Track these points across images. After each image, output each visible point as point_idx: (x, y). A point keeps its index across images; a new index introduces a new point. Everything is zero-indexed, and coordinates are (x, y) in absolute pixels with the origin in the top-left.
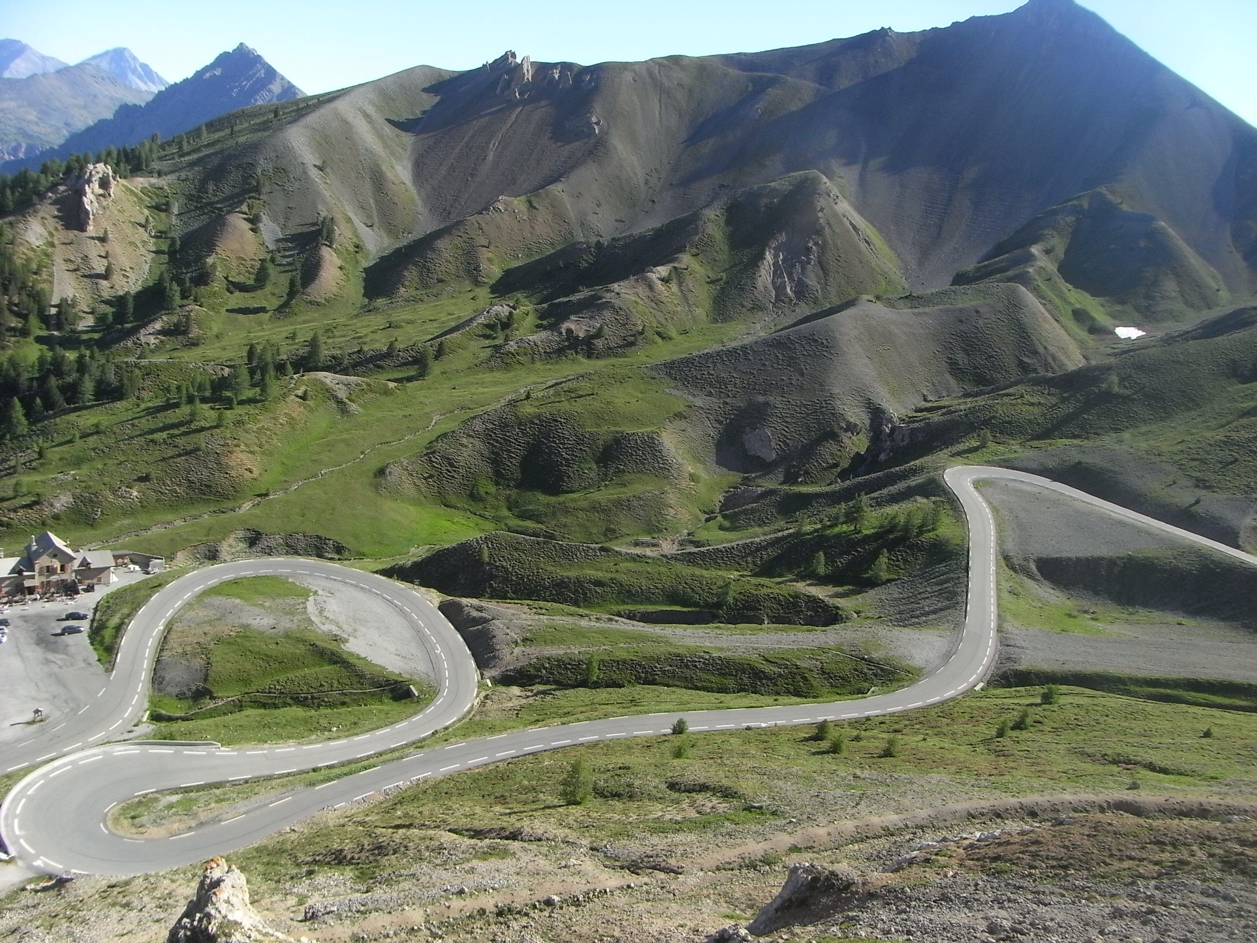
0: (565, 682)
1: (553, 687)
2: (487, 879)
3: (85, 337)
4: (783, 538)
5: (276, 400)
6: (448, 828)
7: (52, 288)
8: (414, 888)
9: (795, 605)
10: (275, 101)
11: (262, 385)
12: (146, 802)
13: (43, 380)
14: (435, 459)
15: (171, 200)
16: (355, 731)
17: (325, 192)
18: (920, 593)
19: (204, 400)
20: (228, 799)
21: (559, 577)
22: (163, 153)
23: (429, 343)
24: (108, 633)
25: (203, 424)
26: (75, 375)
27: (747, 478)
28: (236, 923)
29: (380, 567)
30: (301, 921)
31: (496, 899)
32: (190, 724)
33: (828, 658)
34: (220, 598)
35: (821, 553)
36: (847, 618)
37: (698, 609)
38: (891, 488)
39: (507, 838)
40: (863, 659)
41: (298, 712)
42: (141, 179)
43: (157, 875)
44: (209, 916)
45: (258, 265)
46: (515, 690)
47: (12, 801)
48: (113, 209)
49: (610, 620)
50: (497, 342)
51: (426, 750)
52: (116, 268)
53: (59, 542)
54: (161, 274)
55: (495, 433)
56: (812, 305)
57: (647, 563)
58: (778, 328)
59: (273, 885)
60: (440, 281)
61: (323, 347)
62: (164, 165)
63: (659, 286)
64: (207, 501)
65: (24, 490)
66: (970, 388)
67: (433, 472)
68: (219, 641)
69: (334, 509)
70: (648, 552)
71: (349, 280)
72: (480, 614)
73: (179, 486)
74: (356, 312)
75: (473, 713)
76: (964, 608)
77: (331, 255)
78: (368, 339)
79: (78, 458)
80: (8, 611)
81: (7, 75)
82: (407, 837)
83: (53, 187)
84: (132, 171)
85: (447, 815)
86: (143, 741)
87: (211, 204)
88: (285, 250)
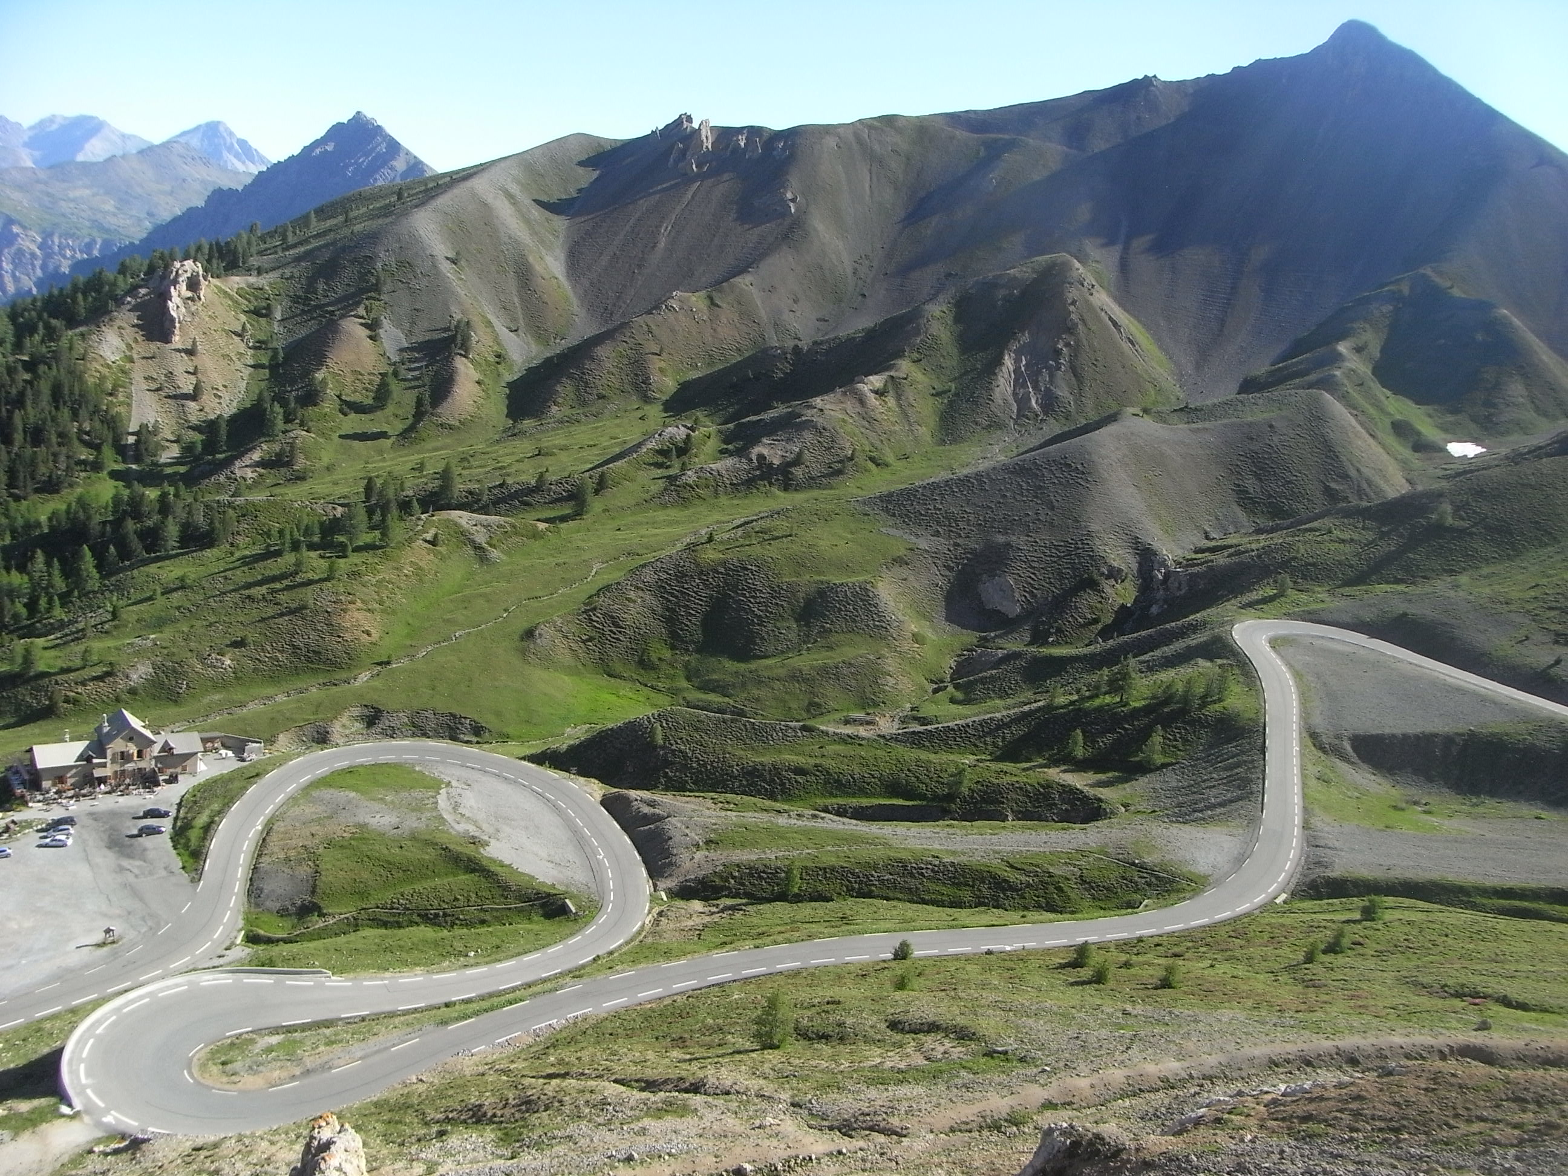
0: (759, 894)
1: (744, 901)
2: (661, 1142)
3: (169, 470)
4: (1031, 713)
5: (400, 546)
6: (613, 1078)
7: (130, 412)
8: (571, 1154)
9: (1046, 796)
10: (398, 180)
11: (382, 527)
12: (239, 1044)
13: (118, 523)
14: (596, 617)
15: (273, 303)
16: (498, 957)
17: (459, 290)
18: (1204, 781)
19: (312, 547)
20: (341, 1041)
21: (751, 764)
22: (263, 246)
23: (587, 474)
24: (194, 835)
25: (310, 575)
26: (156, 517)
27: (985, 639)
29: (528, 752)
31: (673, 1166)
32: (295, 948)
33: (1089, 863)
34: (331, 791)
35: (1078, 731)
36: (1112, 813)
37: (925, 803)
38: (1166, 648)
39: (687, 1091)
40: (1134, 864)
41: (426, 932)
42: (237, 279)
43: (253, 1135)
45: (377, 380)
46: (697, 905)
47: (78, 1042)
48: (203, 314)
49: (815, 816)
50: (672, 472)
51: (585, 980)
52: (207, 386)
53: (136, 723)
54: (261, 393)
55: (670, 585)
56: (1063, 421)
57: (860, 745)
58: (1021, 450)
59: (396, 1149)
60: (601, 397)
61: (458, 480)
62: (265, 261)
63: (872, 400)
64: (316, 671)
65: (95, 658)
66: (1263, 522)
67: (593, 634)
68: (330, 844)
69: (471, 680)
70: (862, 731)
71: (489, 397)
72: (652, 810)
73: (282, 652)
74: (497, 437)
75: (644, 933)
76: (1260, 799)
77: (467, 367)
78: (512, 470)
79: (160, 618)
80: (74, 807)
81: (80, 158)
82: (562, 1090)
83: (132, 290)
84: (226, 269)
85: (612, 1061)
86: (239, 968)
87: (320, 307)
88: (410, 361)
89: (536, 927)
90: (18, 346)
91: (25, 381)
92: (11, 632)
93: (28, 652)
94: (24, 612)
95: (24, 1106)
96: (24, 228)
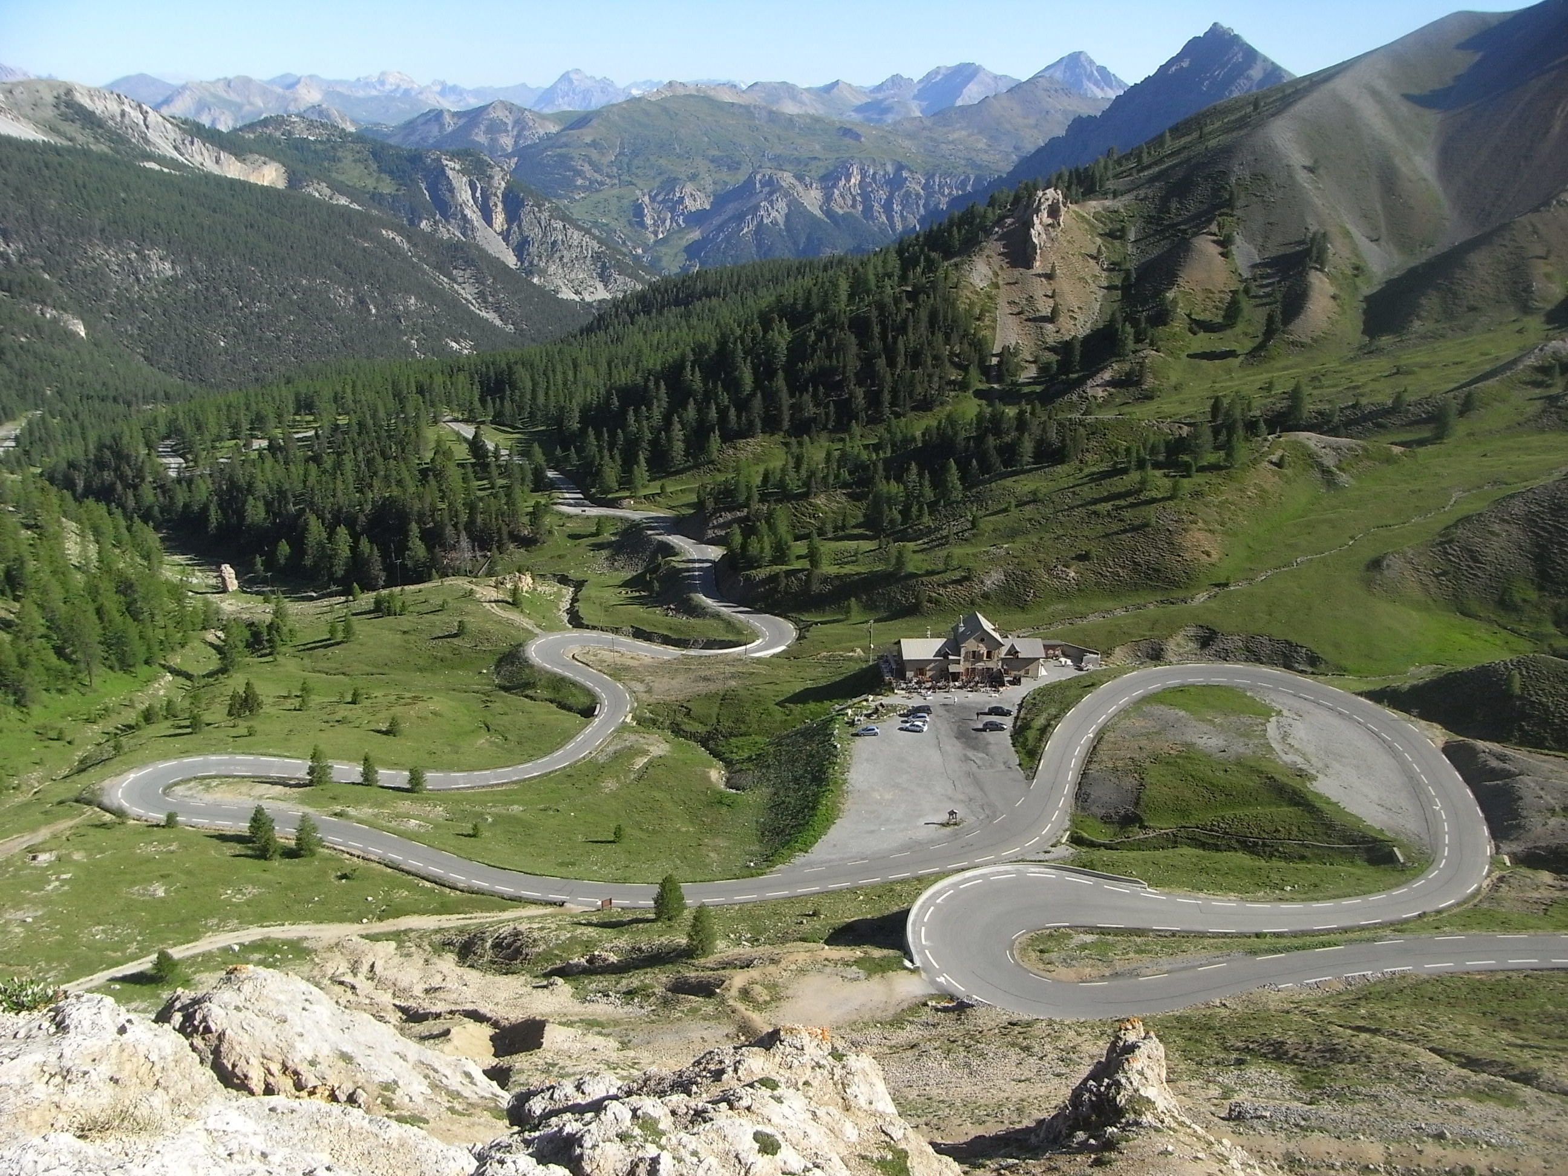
2: (1480, 1128)
3: (1026, 390)
5: (1245, 467)
6: (1430, 1045)
7: (994, 335)
8: (1374, 1115)
10: (1254, 90)
11: (1227, 447)
12: (1057, 936)
13: (980, 439)
14: (1454, 550)
15: (1127, 225)
16: (1315, 896)
17: (1316, 200)
19: (1157, 466)
20: (1150, 952)
22: (1119, 169)
23: (1451, 395)
24: (1031, 735)
25: (1154, 494)
26: (1014, 434)
28: (1148, 1100)
29: (1366, 688)
30: (1223, 1119)
31: (1491, 1159)
32: (1115, 855)
34: (1162, 707)
39: (1515, 1079)
41: (1242, 859)
42: (1093, 203)
43: (1062, 1023)
44: (1118, 1084)
45: (1228, 298)
46: (1546, 877)
47: (921, 907)
48: (1061, 239)
50: (1554, 391)
51: (1408, 936)
52: (1064, 309)
53: (987, 625)
54: (1113, 314)
55: (1542, 518)
59: (1194, 1067)
60: (1472, 309)
61: (1309, 400)
62: (1121, 184)
64: (1155, 588)
65: (955, 563)
67: (1448, 568)
68: (1156, 759)
69: (1310, 608)
71: (1344, 312)
72: (1502, 765)
73: (1123, 568)
74: (1351, 355)
75: (1479, 897)
77: (1321, 281)
78: (1367, 390)
79: (1013, 529)
80: (932, 698)
81: (959, 103)
82: (1371, 1045)
83: (1000, 221)
84: (1084, 194)
85: (1430, 1027)
86: (1060, 866)
87: (1173, 226)
88: (1262, 277)
89: (1357, 871)
90: (903, 279)
91: (908, 310)
92: (888, 536)
93: (900, 554)
94: (899, 518)
95: (877, 953)
96: (912, 172)
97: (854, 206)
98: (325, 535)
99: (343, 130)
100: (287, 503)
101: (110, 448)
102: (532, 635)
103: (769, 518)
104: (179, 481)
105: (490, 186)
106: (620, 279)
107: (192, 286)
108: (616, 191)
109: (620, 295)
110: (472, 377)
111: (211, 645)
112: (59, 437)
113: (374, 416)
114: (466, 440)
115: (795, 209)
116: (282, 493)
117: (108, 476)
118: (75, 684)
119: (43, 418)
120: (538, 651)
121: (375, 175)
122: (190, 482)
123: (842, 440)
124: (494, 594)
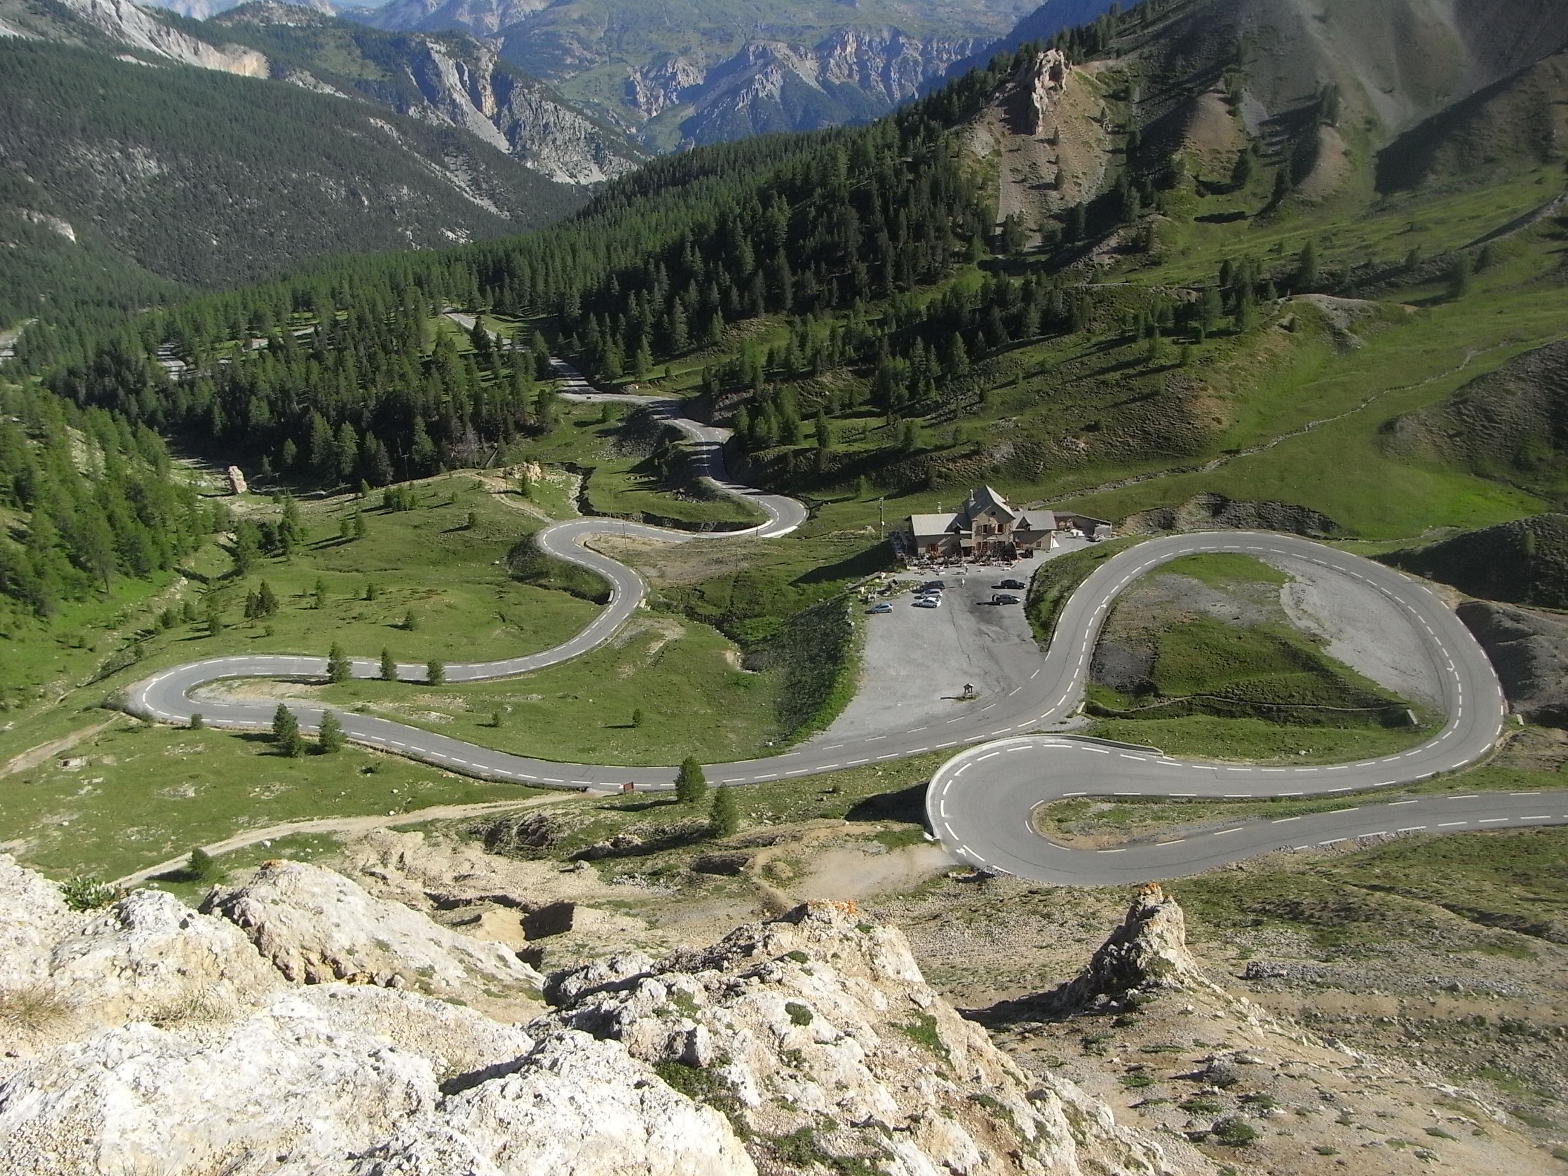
2: (1491, 979)
3: (1031, 259)
5: (1255, 332)
6: (1443, 902)
7: (997, 204)
8: (1389, 970)
11: (1237, 312)
12: (1075, 806)
13: (985, 311)
14: (1468, 410)
15: (1132, 85)
16: (1329, 759)
17: (1327, 51)
19: (1165, 333)
20: (1167, 818)
22: (1122, 27)
23: (1466, 251)
24: (1045, 607)
25: (1163, 362)
26: (1020, 305)
28: (1168, 962)
29: (1380, 551)
30: (1241, 978)
31: (1502, 1008)
32: (1130, 724)
34: (1175, 576)
39: (1526, 932)
41: (1258, 724)
42: (1097, 64)
43: (1081, 890)
44: (1138, 948)
45: (1236, 158)
46: (1559, 734)
47: (940, 781)
48: (1064, 103)
51: (1418, 796)
52: (1067, 174)
53: (998, 499)
54: (1118, 179)
55: (1558, 375)
59: (1212, 929)
60: (1489, 160)
61: (1319, 260)
62: (1125, 41)
64: (1165, 457)
65: (964, 437)
67: (1462, 429)
68: (1170, 628)
69: (1322, 473)
71: (1356, 169)
72: (1516, 625)
73: (1133, 437)
74: (1363, 213)
75: (1493, 757)
77: (1333, 137)
78: (1380, 248)
79: (1021, 401)
80: (944, 573)
82: (1385, 904)
83: (1001, 86)
84: (1086, 55)
85: (1443, 885)
86: (1076, 736)
87: (1178, 85)
88: (1271, 135)
89: (1372, 734)
90: (903, 149)
91: (909, 181)
92: (895, 412)
93: (908, 430)
94: (906, 393)
95: (897, 827)
96: (908, 37)
97: (850, 75)
98: (330, 433)
99: (323, 15)
100: (291, 402)
101: (109, 353)
102: (543, 525)
103: (776, 398)
104: (180, 384)
105: (478, 68)
106: (615, 160)
107: (179, 184)
108: (607, 69)
109: (616, 177)
110: (470, 267)
111: (224, 547)
112: (58, 345)
113: (373, 311)
114: (467, 330)
115: (791, 81)
116: (285, 393)
117: (109, 382)
118: (92, 591)
119: (39, 325)
120: (551, 539)
121: (359, 61)
122: (192, 384)
123: (846, 317)
124: (502, 485)
